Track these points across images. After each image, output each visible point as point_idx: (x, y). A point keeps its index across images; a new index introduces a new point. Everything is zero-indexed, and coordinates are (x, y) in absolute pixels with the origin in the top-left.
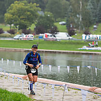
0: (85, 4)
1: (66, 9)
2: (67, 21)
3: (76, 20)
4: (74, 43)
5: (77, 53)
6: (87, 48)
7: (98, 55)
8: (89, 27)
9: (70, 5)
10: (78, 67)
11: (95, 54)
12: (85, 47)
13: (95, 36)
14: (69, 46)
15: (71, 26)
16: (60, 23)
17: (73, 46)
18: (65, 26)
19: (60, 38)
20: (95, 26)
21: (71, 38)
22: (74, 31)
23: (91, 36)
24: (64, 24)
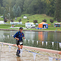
0: (11, 8)
1: (3, 11)
2: (4, 16)
3: (7, 16)
4: (7, 26)
5: (8, 30)
6: (12, 28)
8: (13, 18)
9: (5, 9)
10: (8, 36)
11: (16, 30)
13: (16, 22)
14: (5, 27)
15: (6, 18)
17: (7, 27)
20: (16, 18)
21: (5, 23)
22: (7, 20)
23: (14, 22)
24: (2, 17)
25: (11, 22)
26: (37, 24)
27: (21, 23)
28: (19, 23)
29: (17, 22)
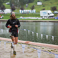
3: (15, 2)
6: (23, 18)
7: (29, 21)
8: (23, 5)
12: (21, 17)
13: (27, 11)
15: (13, 5)
16: (6, 3)
18: (9, 5)
19: (6, 12)
20: (27, 5)
22: (15, 8)
23: (25, 10)
24: (9, 4)
25: (20, 10)
26: (56, 12)
27: (34, 11)
28: (31, 12)
29: (29, 11)
